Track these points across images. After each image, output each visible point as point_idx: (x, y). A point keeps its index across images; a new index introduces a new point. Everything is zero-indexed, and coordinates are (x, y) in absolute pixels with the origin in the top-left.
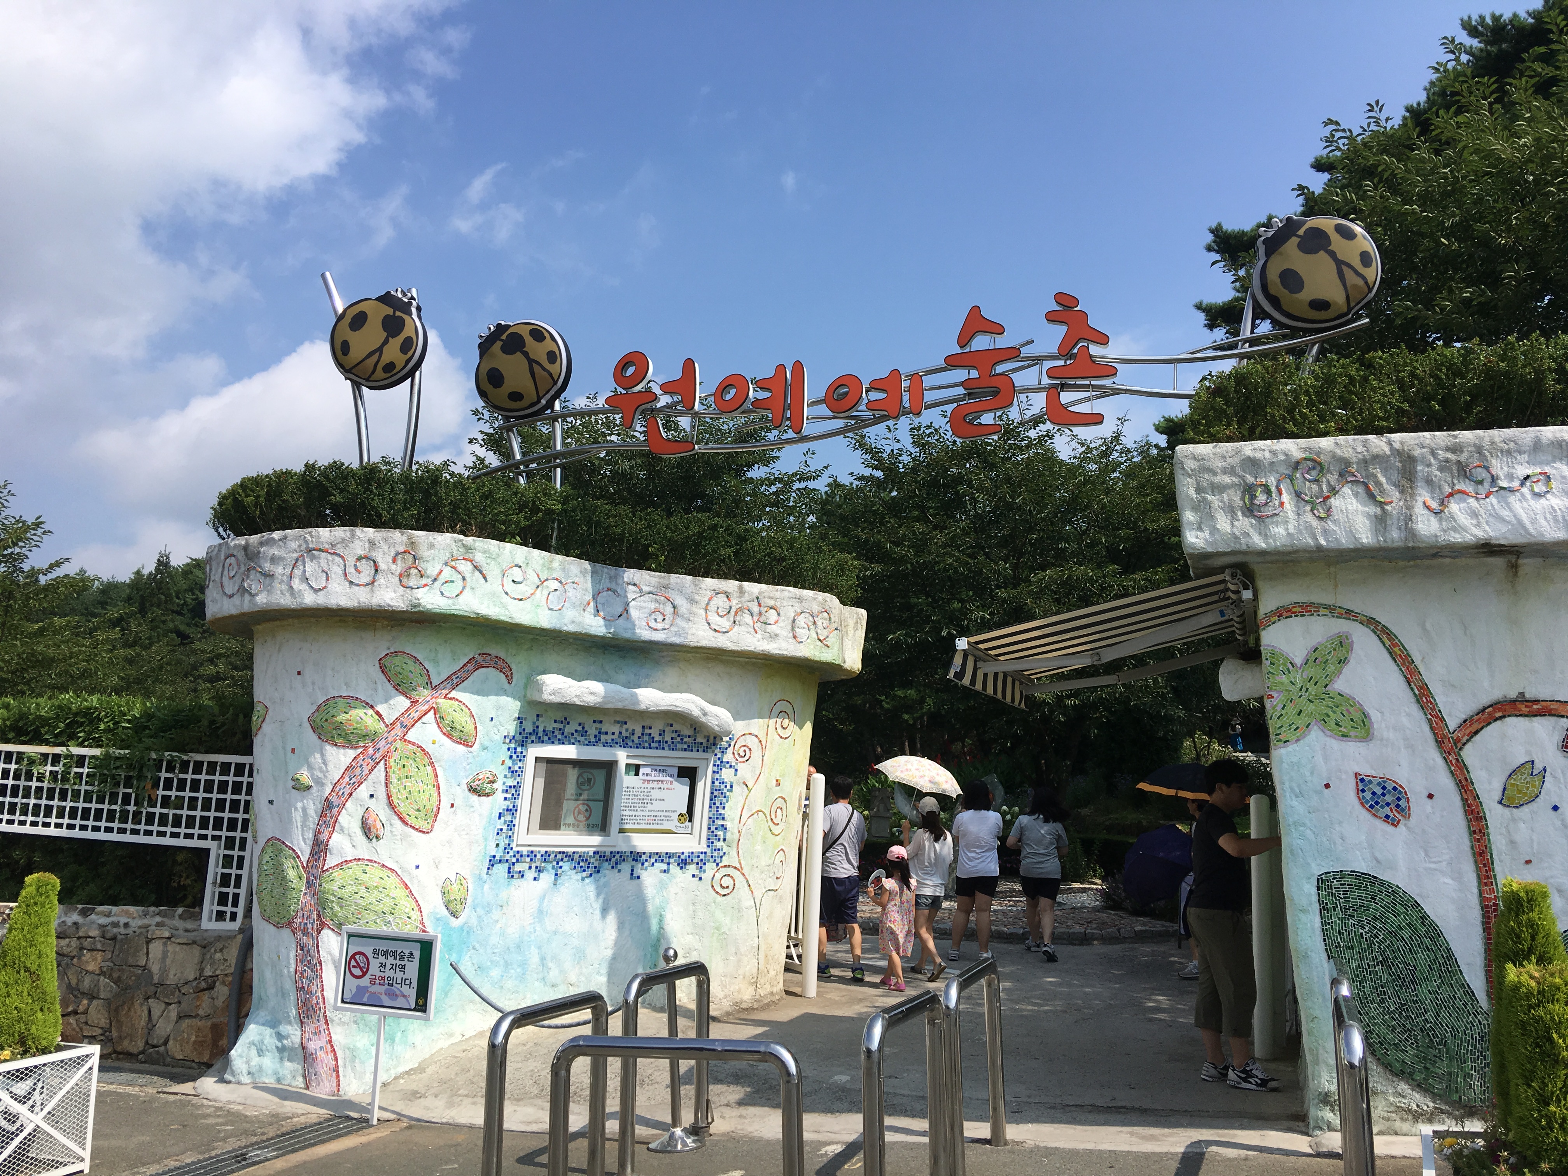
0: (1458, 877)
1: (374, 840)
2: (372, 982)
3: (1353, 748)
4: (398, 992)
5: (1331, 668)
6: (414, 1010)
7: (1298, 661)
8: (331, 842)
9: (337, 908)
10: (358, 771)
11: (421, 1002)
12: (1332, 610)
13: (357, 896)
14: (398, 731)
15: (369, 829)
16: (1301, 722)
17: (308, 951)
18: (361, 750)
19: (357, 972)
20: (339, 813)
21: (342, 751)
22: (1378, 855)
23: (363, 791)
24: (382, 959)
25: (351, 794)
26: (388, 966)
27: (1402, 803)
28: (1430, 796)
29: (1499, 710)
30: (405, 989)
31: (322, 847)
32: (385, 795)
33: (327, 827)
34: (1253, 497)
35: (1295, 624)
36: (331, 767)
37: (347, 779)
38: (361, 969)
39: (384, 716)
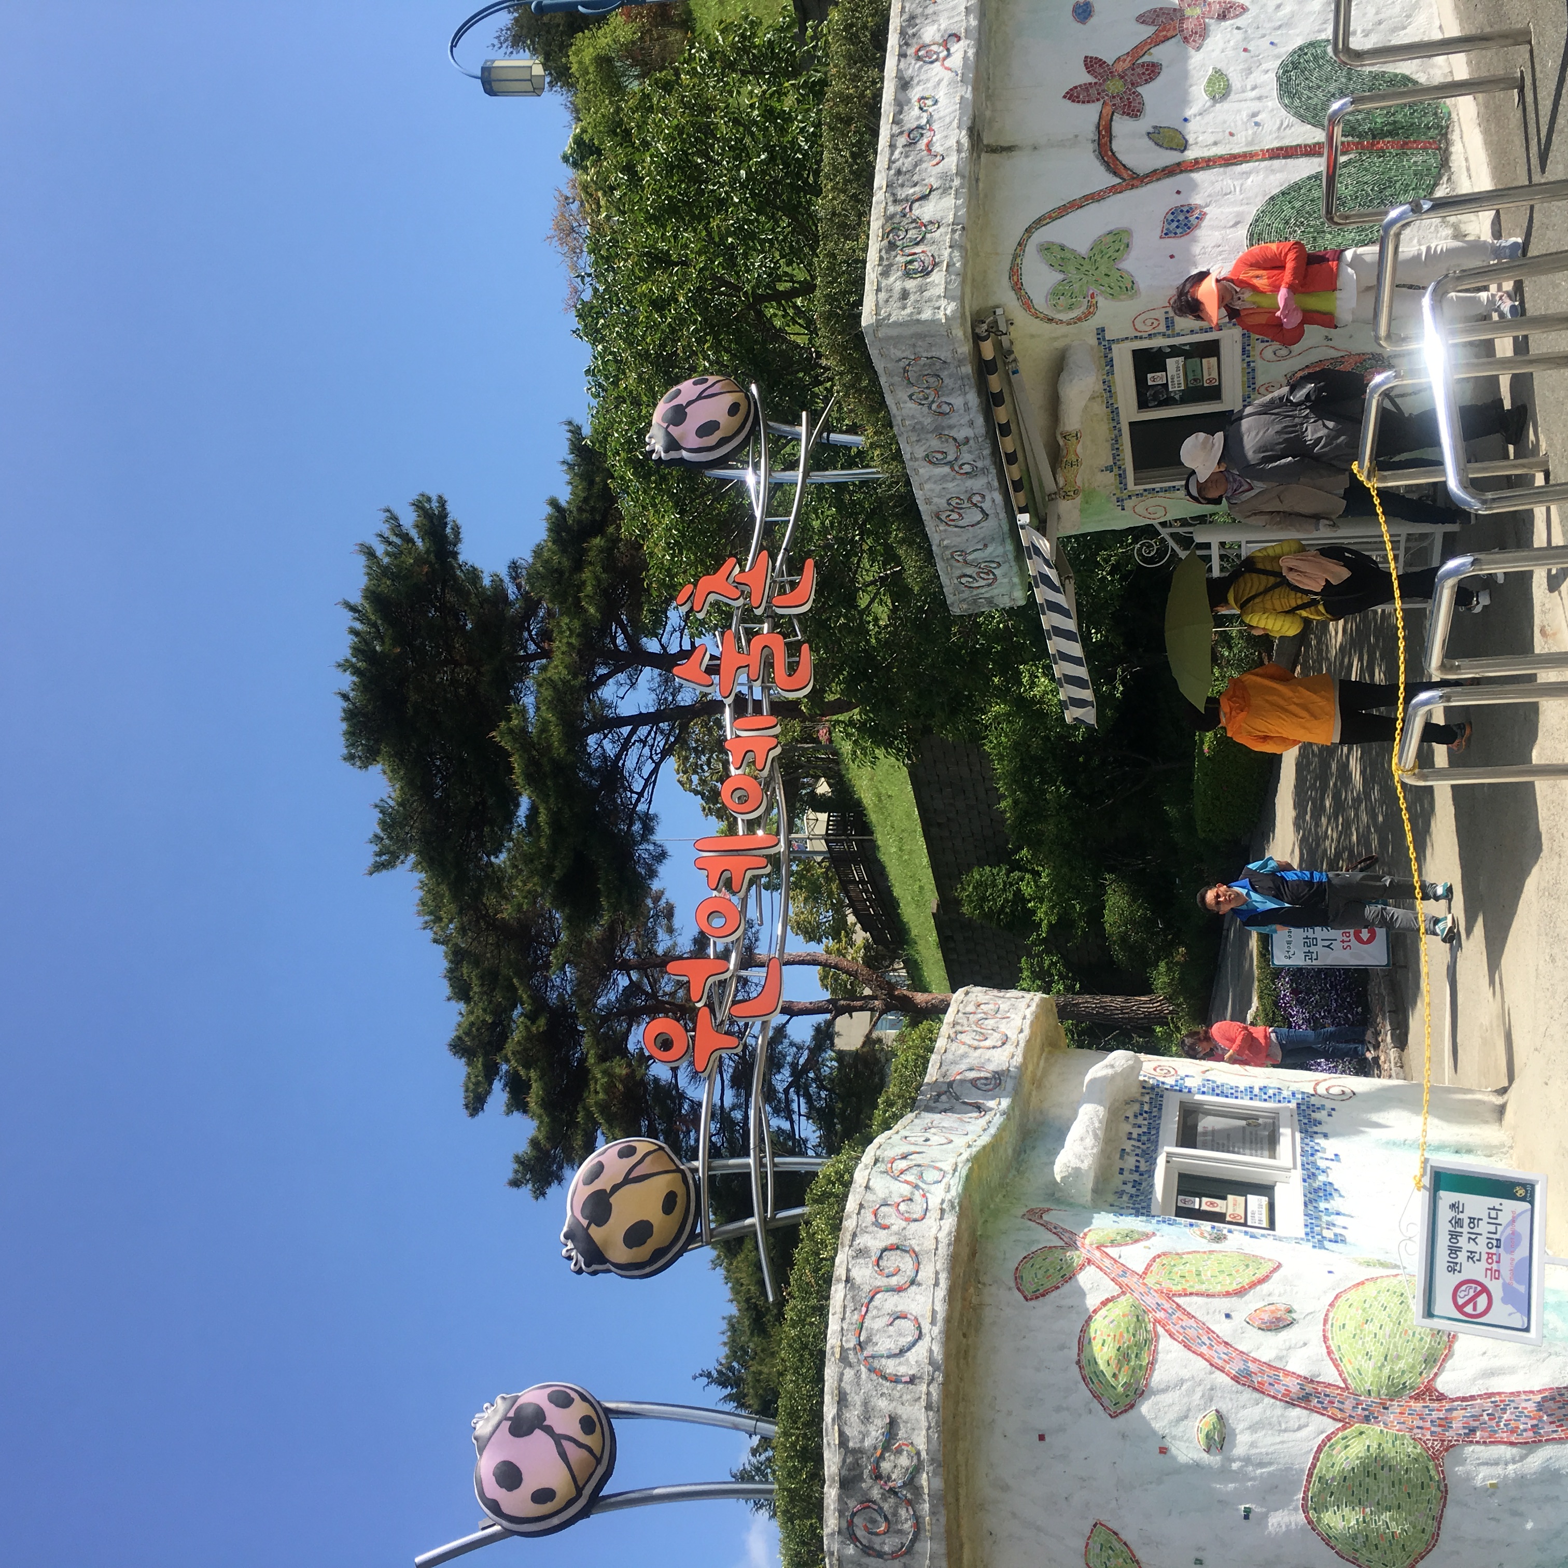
0: (1248, 174)
1: (1294, 1315)
2: (1496, 1275)
3: (1138, 242)
4: (1509, 1231)
5: (1067, 255)
6: (1532, 1203)
7: (1061, 276)
8: (1302, 1373)
9: (1402, 1365)
10: (1192, 1333)
11: (1520, 1192)
12: (1017, 255)
13: (1380, 1334)
14: (1132, 1281)
15: (1278, 1319)
16: (1115, 275)
17: (1475, 1418)
18: (1160, 1329)
19: (1482, 1301)
20: (1255, 1360)
21: (1160, 1357)
22: (1231, 223)
23: (1223, 1328)
24: (1462, 1257)
25: (1226, 1343)
26: (1472, 1246)
27: (1185, 209)
28: (1178, 192)
29: (1106, 152)
30: (1504, 1218)
31: (1309, 1388)
32: (1226, 1300)
33: (1278, 1381)
34: (916, 271)
35: (1027, 280)
36: (1185, 1374)
37: (1204, 1349)
38: (1477, 1295)
39: (1107, 1295)
